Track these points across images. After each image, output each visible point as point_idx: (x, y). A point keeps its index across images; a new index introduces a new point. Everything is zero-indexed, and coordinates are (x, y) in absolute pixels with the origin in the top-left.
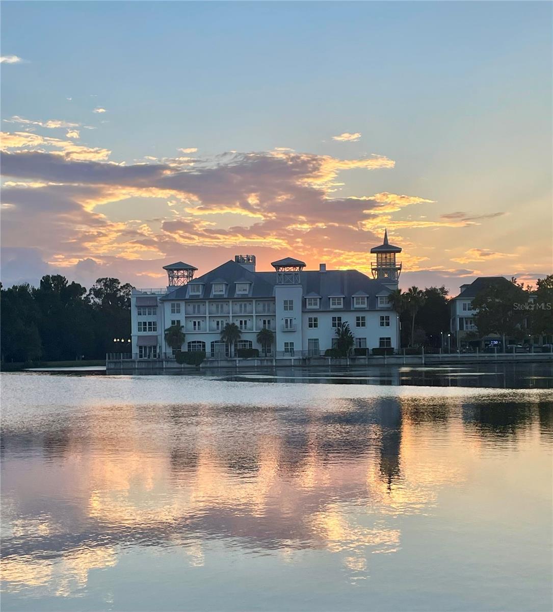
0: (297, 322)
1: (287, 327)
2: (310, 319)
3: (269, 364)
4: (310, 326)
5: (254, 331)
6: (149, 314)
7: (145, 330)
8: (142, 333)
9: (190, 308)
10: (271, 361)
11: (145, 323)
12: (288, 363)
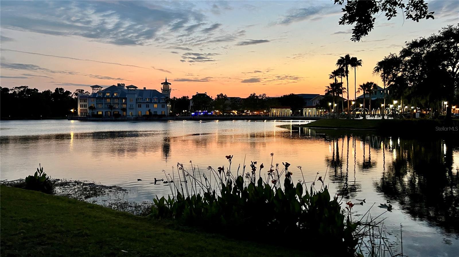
0: (134, 106)
1: (131, 107)
2: (139, 105)
3: (124, 119)
4: (139, 107)
5: (120, 108)
6: (84, 102)
7: (83, 107)
8: (82, 108)
9: (98, 101)
10: (125, 118)
11: (83, 105)
12: (131, 119)
